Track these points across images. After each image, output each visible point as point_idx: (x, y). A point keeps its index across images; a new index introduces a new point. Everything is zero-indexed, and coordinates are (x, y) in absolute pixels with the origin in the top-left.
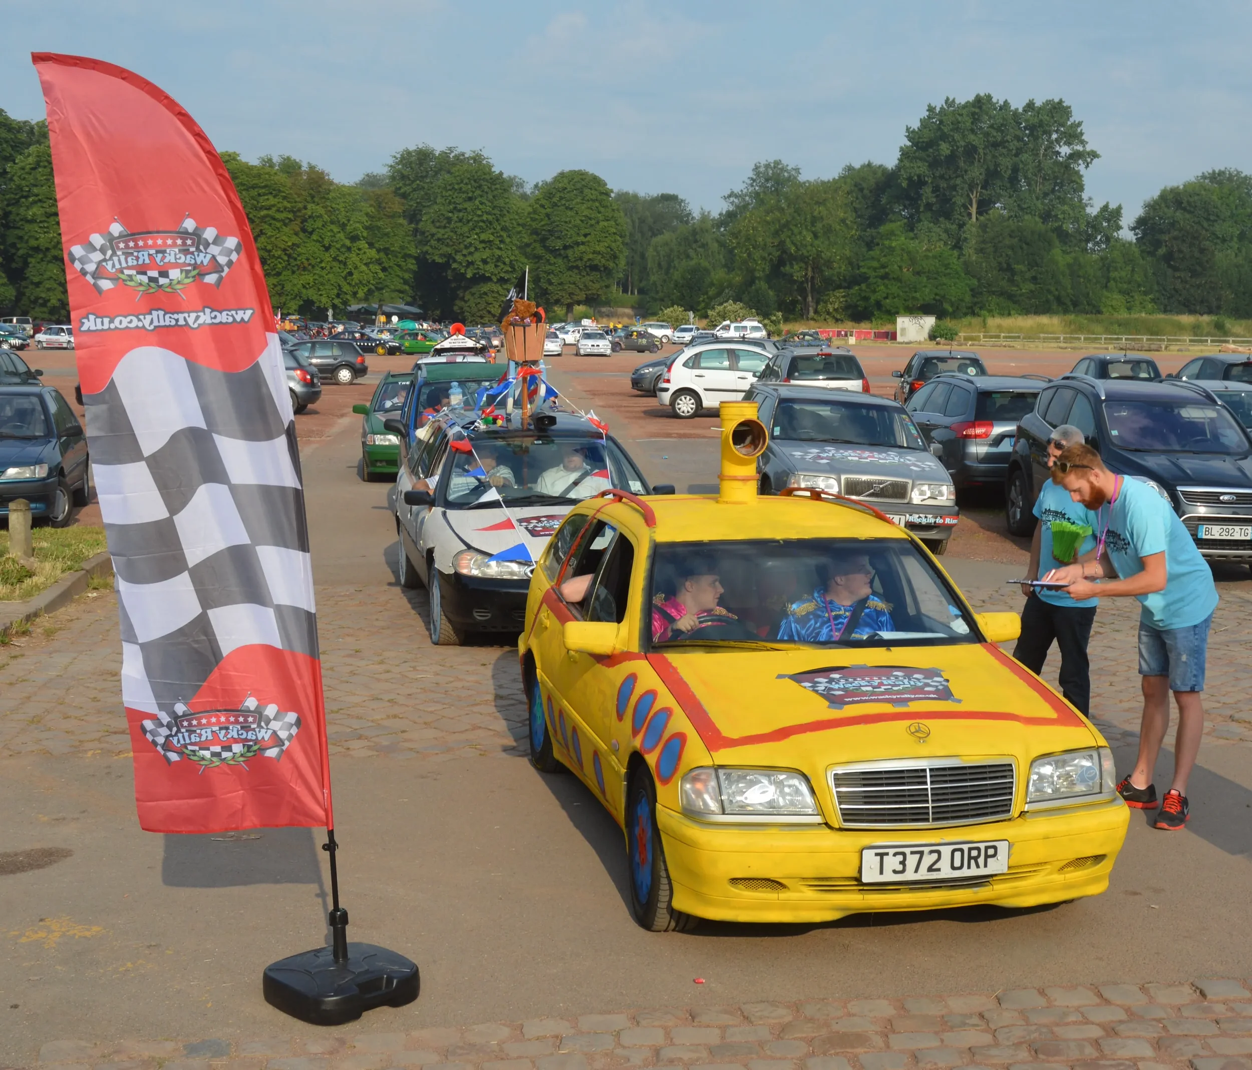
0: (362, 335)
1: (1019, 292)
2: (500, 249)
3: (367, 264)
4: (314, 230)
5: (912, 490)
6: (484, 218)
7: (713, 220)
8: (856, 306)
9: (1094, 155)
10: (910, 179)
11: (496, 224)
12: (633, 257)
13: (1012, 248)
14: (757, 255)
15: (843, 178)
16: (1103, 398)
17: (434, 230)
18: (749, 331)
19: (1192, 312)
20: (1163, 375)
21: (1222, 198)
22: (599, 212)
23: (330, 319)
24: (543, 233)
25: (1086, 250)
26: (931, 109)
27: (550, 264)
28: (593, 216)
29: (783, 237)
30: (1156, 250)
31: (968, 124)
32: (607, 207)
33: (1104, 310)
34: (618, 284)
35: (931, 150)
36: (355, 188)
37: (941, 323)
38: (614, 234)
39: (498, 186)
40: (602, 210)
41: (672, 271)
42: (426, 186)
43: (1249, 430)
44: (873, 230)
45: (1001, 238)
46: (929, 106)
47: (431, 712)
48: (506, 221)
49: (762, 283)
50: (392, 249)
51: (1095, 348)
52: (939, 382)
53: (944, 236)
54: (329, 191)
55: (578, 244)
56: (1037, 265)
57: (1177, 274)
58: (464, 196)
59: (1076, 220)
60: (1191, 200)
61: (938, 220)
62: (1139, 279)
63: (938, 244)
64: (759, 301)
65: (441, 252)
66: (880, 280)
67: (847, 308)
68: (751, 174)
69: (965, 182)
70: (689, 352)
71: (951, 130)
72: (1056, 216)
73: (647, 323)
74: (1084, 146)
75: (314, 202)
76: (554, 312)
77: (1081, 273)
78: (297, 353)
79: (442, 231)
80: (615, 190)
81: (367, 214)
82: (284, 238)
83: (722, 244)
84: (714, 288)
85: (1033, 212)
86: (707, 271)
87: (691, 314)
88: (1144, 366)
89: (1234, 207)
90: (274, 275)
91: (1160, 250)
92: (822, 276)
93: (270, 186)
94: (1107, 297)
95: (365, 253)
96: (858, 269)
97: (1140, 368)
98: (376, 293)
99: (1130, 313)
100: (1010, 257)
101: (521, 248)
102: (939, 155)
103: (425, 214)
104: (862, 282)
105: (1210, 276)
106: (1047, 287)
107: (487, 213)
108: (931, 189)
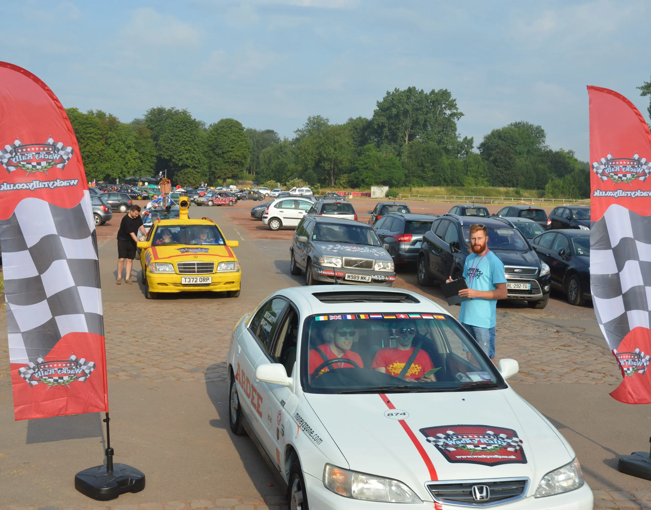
0: (132, 190)
1: (426, 176)
2: (194, 153)
3: (134, 159)
4: (111, 143)
5: (375, 265)
6: (187, 139)
7: (290, 142)
8: (353, 181)
9: (462, 114)
10: (378, 125)
11: (192, 142)
12: (253, 158)
13: (424, 156)
14: (309, 157)
15: (348, 124)
16: (462, 224)
17: (165, 144)
18: (304, 192)
19: (505, 186)
20: (491, 215)
21: (519, 134)
22: (239, 138)
23: (118, 183)
24: (213, 146)
25: (457, 157)
26: (388, 93)
27: (216, 160)
28: (236, 139)
30: (489, 158)
31: (405, 100)
32: (242, 135)
33: (465, 185)
34: (246, 170)
35: (388, 112)
36: (130, 125)
37: (391, 189)
38: (245, 147)
39: (193, 125)
40: (240, 136)
41: (271, 164)
42: (161, 124)
43: (528, 240)
44: (361, 147)
45: (419, 152)
47: (156, 360)
48: (197, 141)
49: (311, 171)
50: (146, 152)
51: (461, 202)
52: (388, 216)
53: (393, 150)
54: (118, 126)
55: (229, 152)
56: (435, 164)
57: (499, 169)
58: (178, 129)
60: (506, 135)
61: (390, 143)
62: (481, 171)
63: (390, 154)
64: (309, 179)
65: (168, 154)
66: (363, 170)
67: (349, 182)
68: (307, 122)
69: (403, 126)
70: (277, 201)
71: (397, 103)
72: (444, 142)
73: (259, 187)
74: (457, 110)
75: (111, 131)
76: (218, 182)
77: (455, 168)
78: (101, 198)
79: (168, 145)
80: (246, 128)
81: (135, 137)
82: (98, 147)
83: (293, 153)
84: (289, 172)
85: (433, 140)
86: (286, 165)
87: (279, 184)
88: (482, 210)
89: (525, 139)
90: (93, 163)
91: (491, 158)
92: (338, 167)
93: (92, 124)
94: (467, 179)
95: (133, 154)
96: (354, 165)
97: (480, 211)
98: (138, 172)
99: (477, 186)
100: (422, 160)
101: (203, 153)
102: (392, 114)
103: (161, 137)
104: (356, 171)
105: (514, 170)
106: (439, 174)
107: (188, 137)
108: (388, 129)
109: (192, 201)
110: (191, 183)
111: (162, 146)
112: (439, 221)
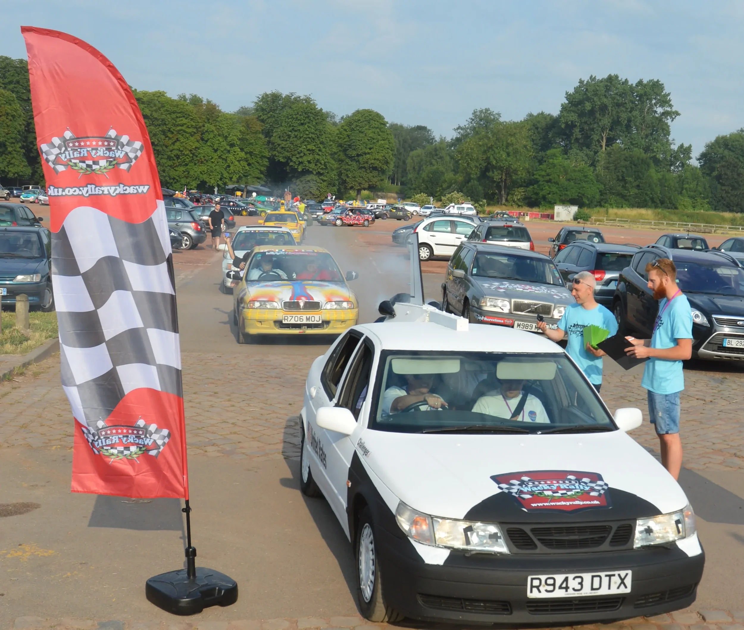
0: (234, 203)
1: (628, 194)
2: (319, 155)
3: (238, 161)
4: (208, 139)
5: (554, 310)
6: (310, 136)
7: (447, 142)
8: (531, 198)
9: (677, 114)
10: (566, 123)
11: (317, 139)
12: (398, 163)
13: (626, 167)
14: (472, 164)
15: (526, 121)
17: (280, 142)
18: (465, 210)
19: (731, 211)
20: (710, 248)
22: (379, 135)
23: (216, 193)
24: (345, 146)
25: (670, 170)
26: (581, 82)
27: (349, 165)
28: (375, 137)
29: (489, 155)
30: (711, 173)
31: (604, 92)
32: (384, 132)
33: (679, 207)
34: (389, 178)
35: (580, 106)
36: (234, 115)
37: (582, 210)
38: (388, 148)
39: (319, 117)
40: (380, 133)
41: (421, 172)
42: (276, 115)
44: (543, 153)
45: (619, 161)
46: (580, 80)
48: (323, 138)
49: (476, 182)
50: (255, 152)
51: (673, 230)
52: (575, 246)
53: (586, 158)
54: (218, 117)
55: (366, 154)
56: (640, 178)
57: (723, 188)
60: (734, 144)
61: (582, 148)
62: (700, 190)
63: (582, 163)
64: (473, 193)
65: (284, 155)
66: (545, 183)
67: (525, 198)
68: (471, 116)
69: (599, 126)
70: (428, 221)
71: (593, 95)
72: (653, 149)
73: (405, 203)
74: (671, 108)
75: (209, 123)
76: (350, 194)
77: (666, 185)
78: (193, 213)
79: (285, 143)
81: (240, 131)
82: (191, 143)
83: (452, 158)
84: (446, 183)
85: (639, 146)
86: (443, 173)
87: (431, 199)
88: (699, 241)
90: (184, 165)
91: (714, 173)
92: (511, 179)
93: (183, 113)
94: (682, 200)
95: (238, 154)
96: (533, 176)
97: (696, 243)
98: (244, 179)
99: (695, 210)
100: (624, 173)
101: (331, 154)
102: (584, 109)
103: (275, 132)
104: (535, 184)
106: (645, 192)
107: (312, 133)
108: (579, 130)
109: (316, 219)
110: (314, 195)
112: (641, 254)
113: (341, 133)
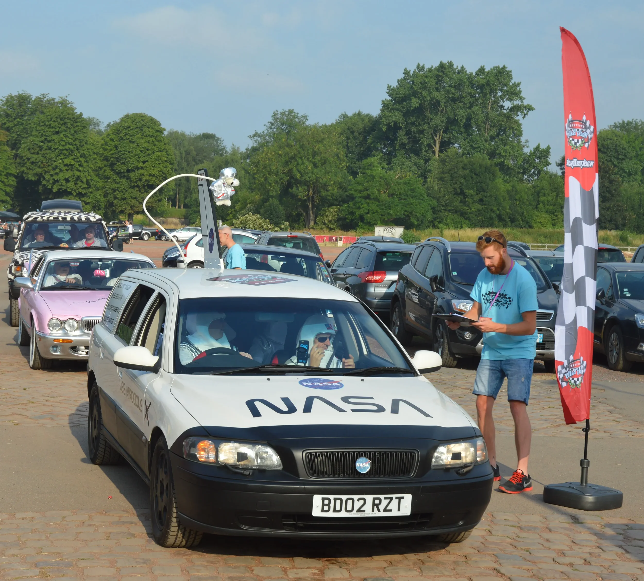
1: (469, 211)
2: (80, 171)
6: (67, 147)
7: (241, 153)
8: (346, 219)
9: (530, 108)
10: (388, 125)
11: (76, 152)
13: (465, 177)
14: (272, 179)
15: (338, 123)
17: (29, 156)
21: (629, 142)
22: (155, 145)
24: (112, 159)
25: (522, 180)
26: (406, 72)
27: (116, 183)
28: (150, 148)
29: (291, 166)
32: (161, 141)
33: (535, 225)
35: (405, 103)
37: (408, 232)
38: (166, 161)
39: (79, 124)
40: (157, 143)
42: (24, 122)
44: (360, 163)
45: (456, 170)
46: (405, 70)
48: (84, 150)
49: (275, 200)
53: (414, 168)
55: (138, 168)
56: (484, 191)
58: (53, 130)
59: (516, 157)
60: (605, 143)
61: (409, 155)
63: (408, 173)
64: (271, 214)
65: (35, 171)
66: (363, 200)
67: (339, 220)
68: (271, 120)
69: (430, 128)
71: (421, 89)
72: (500, 154)
74: (522, 102)
77: (517, 198)
79: (35, 156)
80: (168, 129)
84: (239, 204)
85: (482, 151)
89: (638, 149)
92: (320, 196)
94: (538, 216)
96: (347, 191)
99: (554, 228)
100: (462, 185)
101: (95, 170)
102: (410, 107)
103: (23, 143)
104: (350, 201)
105: (617, 201)
106: (491, 207)
107: (69, 144)
108: (404, 133)
111: (24, 158)
113: (106, 144)
